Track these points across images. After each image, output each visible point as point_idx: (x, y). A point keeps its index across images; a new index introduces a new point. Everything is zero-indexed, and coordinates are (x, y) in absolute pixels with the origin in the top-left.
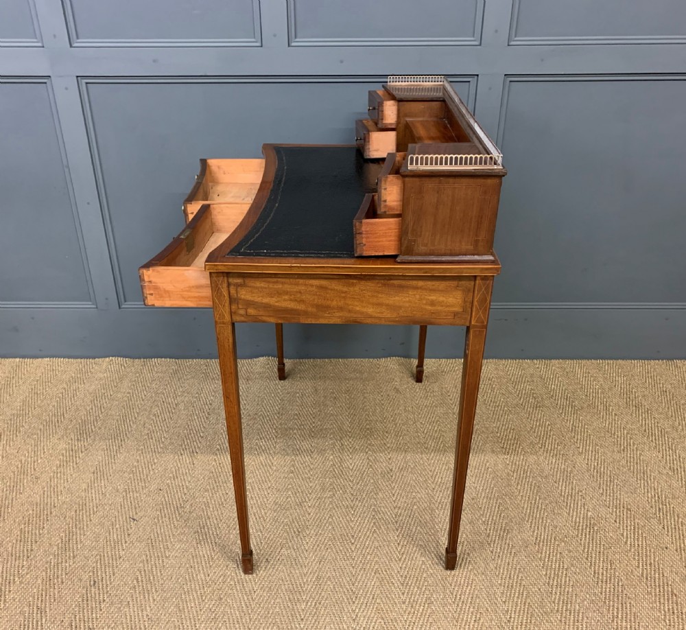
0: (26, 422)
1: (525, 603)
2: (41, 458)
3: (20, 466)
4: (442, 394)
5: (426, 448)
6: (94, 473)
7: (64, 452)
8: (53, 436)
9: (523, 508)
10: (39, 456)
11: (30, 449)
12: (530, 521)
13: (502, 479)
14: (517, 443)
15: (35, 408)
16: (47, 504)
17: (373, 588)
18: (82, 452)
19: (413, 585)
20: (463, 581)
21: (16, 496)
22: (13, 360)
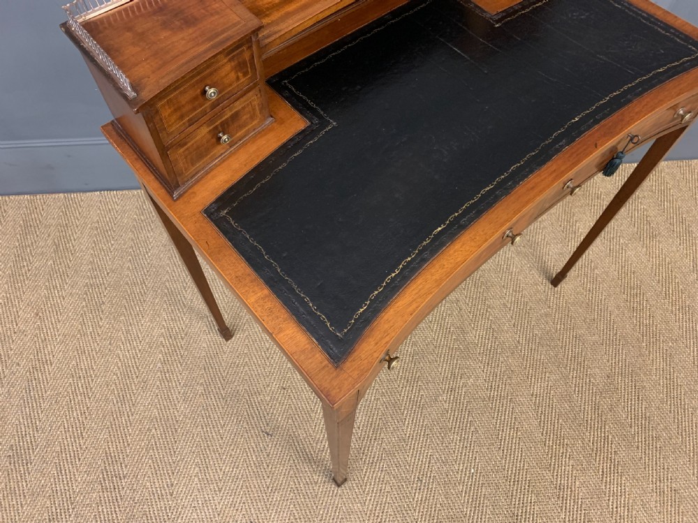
0: (105, 296)
1: (679, 513)
2: (140, 351)
3: (120, 365)
4: (552, 224)
5: (549, 307)
6: (205, 369)
7: (162, 339)
8: (143, 317)
9: (660, 384)
10: (137, 349)
11: (123, 339)
12: (669, 402)
13: (633, 347)
14: (640, 294)
15: (108, 274)
16: (168, 419)
17: (530, 506)
18: (182, 339)
19: (569, 498)
20: (615, 488)
21: (130, 410)
22: (57, 196)
